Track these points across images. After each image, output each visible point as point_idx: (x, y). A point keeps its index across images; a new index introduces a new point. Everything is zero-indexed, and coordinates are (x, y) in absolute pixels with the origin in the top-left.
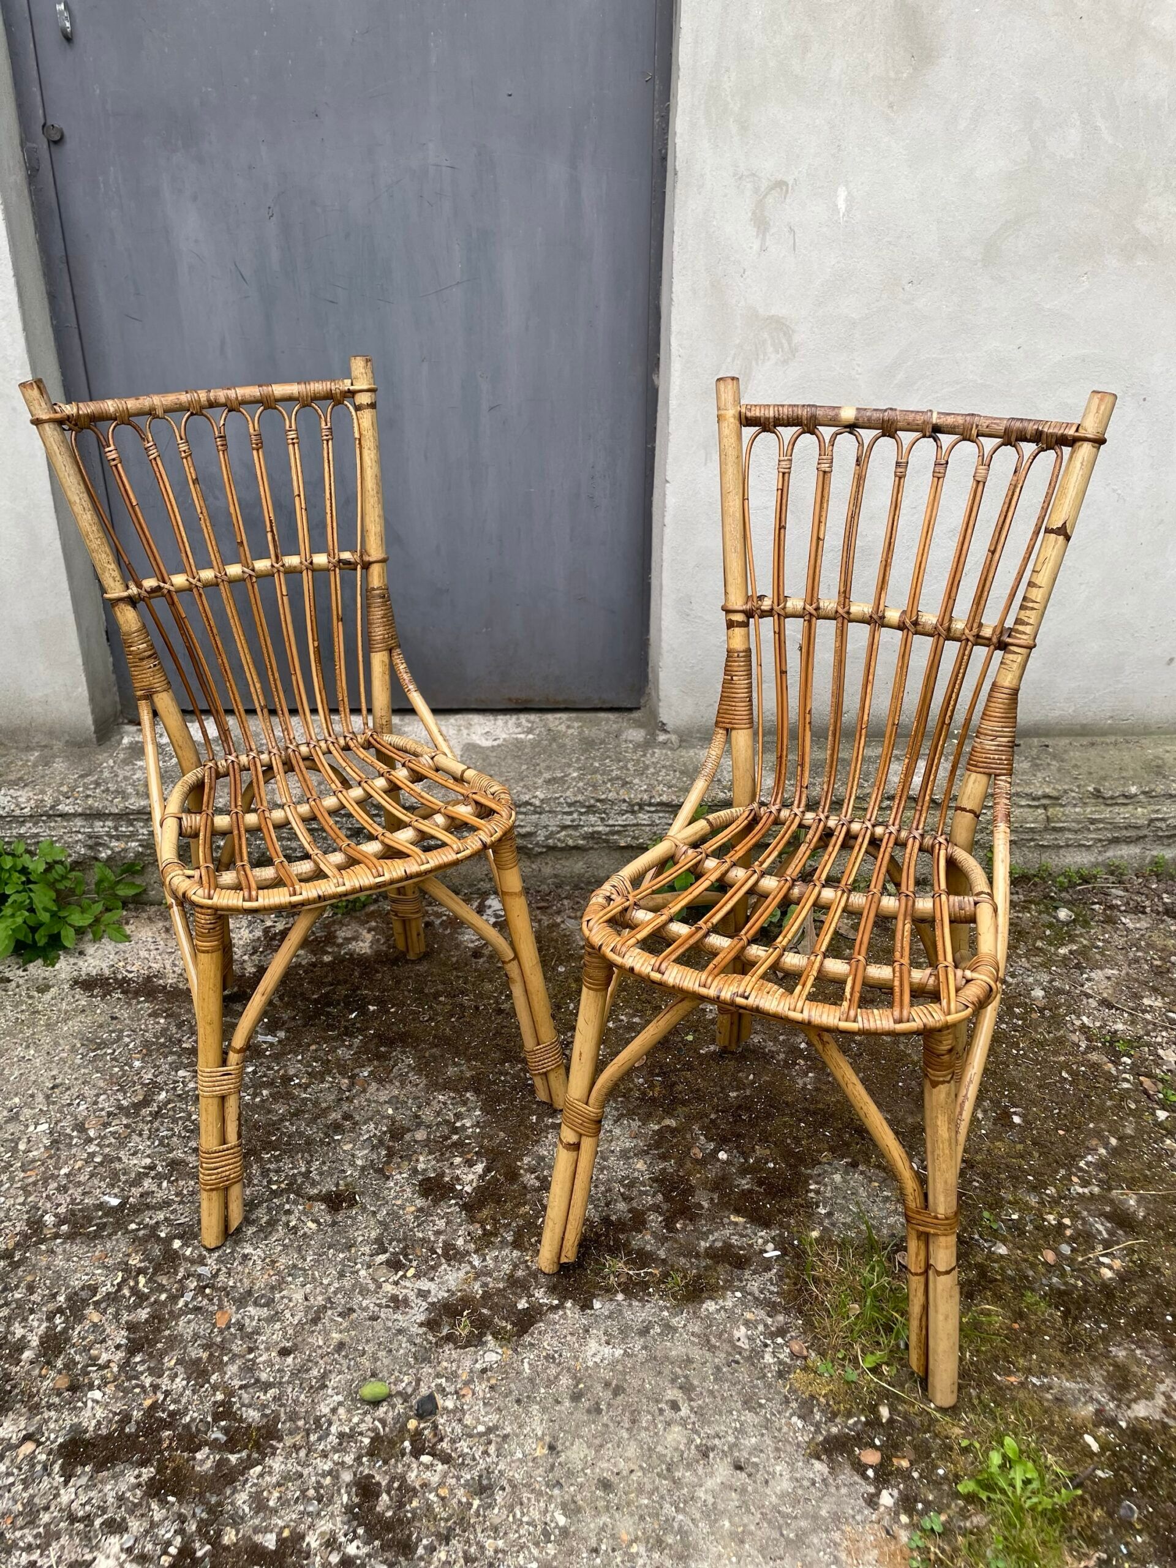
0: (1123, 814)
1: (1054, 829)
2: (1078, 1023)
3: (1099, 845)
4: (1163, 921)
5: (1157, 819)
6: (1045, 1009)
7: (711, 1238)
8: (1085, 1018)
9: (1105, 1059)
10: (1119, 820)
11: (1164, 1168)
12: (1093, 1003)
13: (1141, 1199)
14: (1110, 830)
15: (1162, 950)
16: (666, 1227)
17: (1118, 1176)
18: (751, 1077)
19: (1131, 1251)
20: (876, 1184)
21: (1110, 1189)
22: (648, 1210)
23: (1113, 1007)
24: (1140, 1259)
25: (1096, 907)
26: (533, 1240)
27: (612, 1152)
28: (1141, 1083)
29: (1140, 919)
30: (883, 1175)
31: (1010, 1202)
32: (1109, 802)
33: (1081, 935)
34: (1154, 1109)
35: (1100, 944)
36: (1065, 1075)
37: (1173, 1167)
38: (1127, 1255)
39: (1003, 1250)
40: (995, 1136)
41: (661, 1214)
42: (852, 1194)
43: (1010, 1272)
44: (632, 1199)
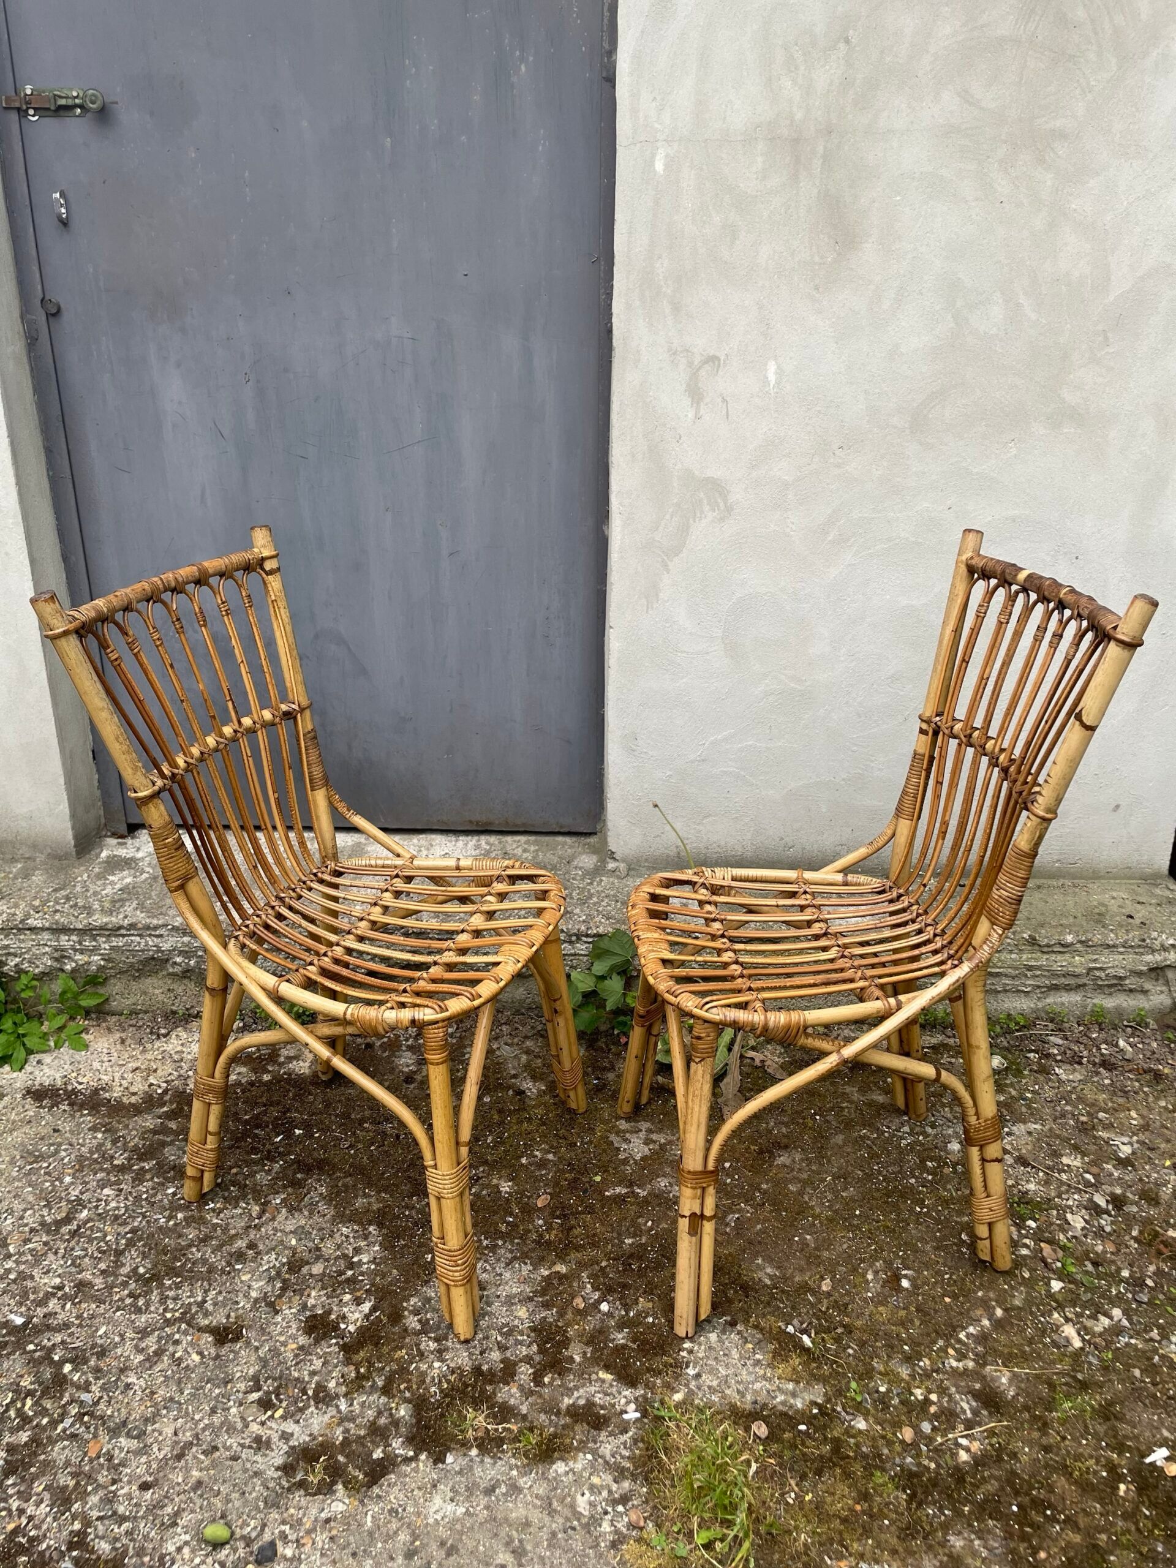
0: (1059, 963)
3: (1038, 991)
4: (1097, 1073)
5: (1096, 969)
6: (958, 1164)
7: (576, 1394)
10: (1057, 968)
11: (1045, 1345)
12: (1009, 1160)
13: (1015, 1376)
14: (1046, 978)
15: (1091, 1105)
16: (534, 1380)
17: (995, 1351)
18: (650, 1223)
19: (992, 1433)
20: (750, 1346)
21: (985, 1364)
22: (521, 1361)
23: (1029, 1164)
24: (999, 1443)
25: (1031, 1055)
26: (402, 1387)
27: (498, 1297)
28: (1041, 1250)
29: (1075, 1070)
30: (760, 1336)
31: (880, 1373)
32: (1045, 949)
33: (1012, 1085)
34: (1050, 1279)
35: (1029, 1095)
36: (964, 1237)
37: (1054, 1344)
38: (987, 1438)
39: (861, 1424)
40: (880, 1300)
41: (531, 1367)
42: (725, 1355)
43: (864, 1449)
44: (507, 1348)
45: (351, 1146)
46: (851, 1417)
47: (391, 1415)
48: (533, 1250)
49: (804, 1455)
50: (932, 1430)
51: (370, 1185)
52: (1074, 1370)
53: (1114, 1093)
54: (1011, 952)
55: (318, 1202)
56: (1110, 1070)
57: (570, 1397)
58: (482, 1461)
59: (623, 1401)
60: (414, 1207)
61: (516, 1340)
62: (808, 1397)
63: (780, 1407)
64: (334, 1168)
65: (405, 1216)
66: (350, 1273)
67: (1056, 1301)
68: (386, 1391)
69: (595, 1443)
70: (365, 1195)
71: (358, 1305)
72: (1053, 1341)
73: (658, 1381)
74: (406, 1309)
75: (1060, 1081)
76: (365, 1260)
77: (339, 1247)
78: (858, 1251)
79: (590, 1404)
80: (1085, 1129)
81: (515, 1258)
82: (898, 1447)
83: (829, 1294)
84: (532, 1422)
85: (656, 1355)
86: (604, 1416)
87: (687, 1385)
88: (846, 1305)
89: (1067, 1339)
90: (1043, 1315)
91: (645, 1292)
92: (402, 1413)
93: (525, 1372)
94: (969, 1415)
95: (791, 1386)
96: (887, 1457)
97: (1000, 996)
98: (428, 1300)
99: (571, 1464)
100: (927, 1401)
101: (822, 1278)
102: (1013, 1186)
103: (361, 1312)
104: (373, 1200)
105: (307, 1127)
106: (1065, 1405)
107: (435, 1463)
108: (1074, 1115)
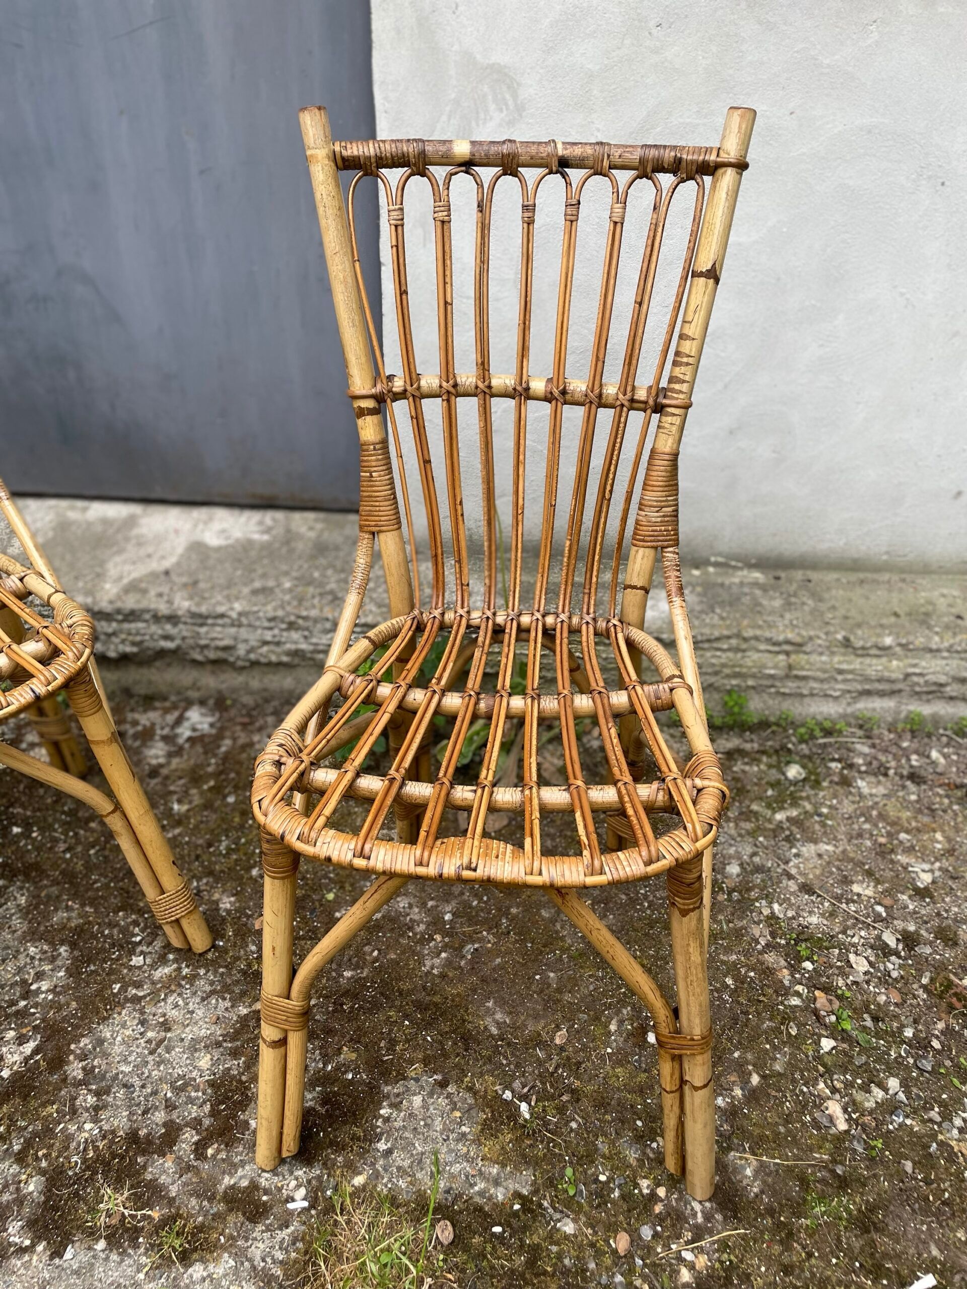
0: (875, 666)
1: (797, 677)
2: (766, 912)
3: (848, 696)
4: (904, 787)
5: (915, 674)
6: (734, 890)
7: (240, 1172)
8: (776, 906)
9: (783, 963)
10: (871, 672)
11: (804, 1124)
12: (793, 886)
13: (762, 1168)
14: (861, 682)
15: (893, 824)
16: (196, 1151)
17: (743, 1132)
18: (376, 953)
19: (724, 1246)
20: (458, 1114)
21: (730, 1149)
22: (187, 1125)
23: (814, 893)
24: (731, 1261)
25: (833, 765)
26: (40, 1154)
27: (182, 1040)
28: (815, 999)
29: (879, 782)
30: (471, 1101)
31: (604, 1156)
32: (860, 652)
33: (808, 798)
34: (820, 1036)
35: (825, 810)
36: (729, 981)
37: (816, 1124)
38: (717, 1251)
39: (568, 1227)
40: (620, 1059)
41: (198, 1133)
42: (426, 1125)
43: (567, 1261)
44: (175, 1108)
45: (68, 849)
46: (557, 1216)
47: (18, 1190)
48: (238, 982)
49: (492, 1267)
50: (653, 1236)
51: (74, 896)
52: (834, 1161)
53: (920, 811)
54: (821, 654)
55: (13, 915)
56: (918, 784)
57: (231, 1175)
58: (107, 1259)
59: (293, 1183)
60: (117, 925)
61: (189, 1097)
62: (512, 1186)
63: (477, 1199)
64: (42, 873)
65: (103, 935)
66: (23, 1003)
67: (824, 1065)
68: (20, 1158)
69: (247, 1241)
70: (68, 909)
71: (20, 1044)
72: (814, 1119)
73: (340, 1159)
74: (72, 1052)
75: (861, 795)
76: (44, 989)
77: (20, 970)
78: (604, 994)
79: (254, 1186)
80: (883, 852)
81: (213, 992)
82: (608, 1261)
83: (562, 1049)
84: (179, 1208)
85: (345, 1123)
86: (265, 1203)
87: (373, 1164)
88: (579, 1064)
89: (831, 1119)
90: (806, 1084)
91: (351, 1040)
92: (31, 1188)
93: (190, 1137)
94: (700, 1219)
95: (495, 1170)
96: (592, 1273)
97: (807, 700)
98: (101, 1042)
99: (211, 1267)
100: (653, 1197)
101: (558, 1028)
102: (793, 918)
103: (22, 1053)
104: (74, 914)
105: (27, 826)
106: (817, 1209)
107: (52, 1258)
108: (872, 835)
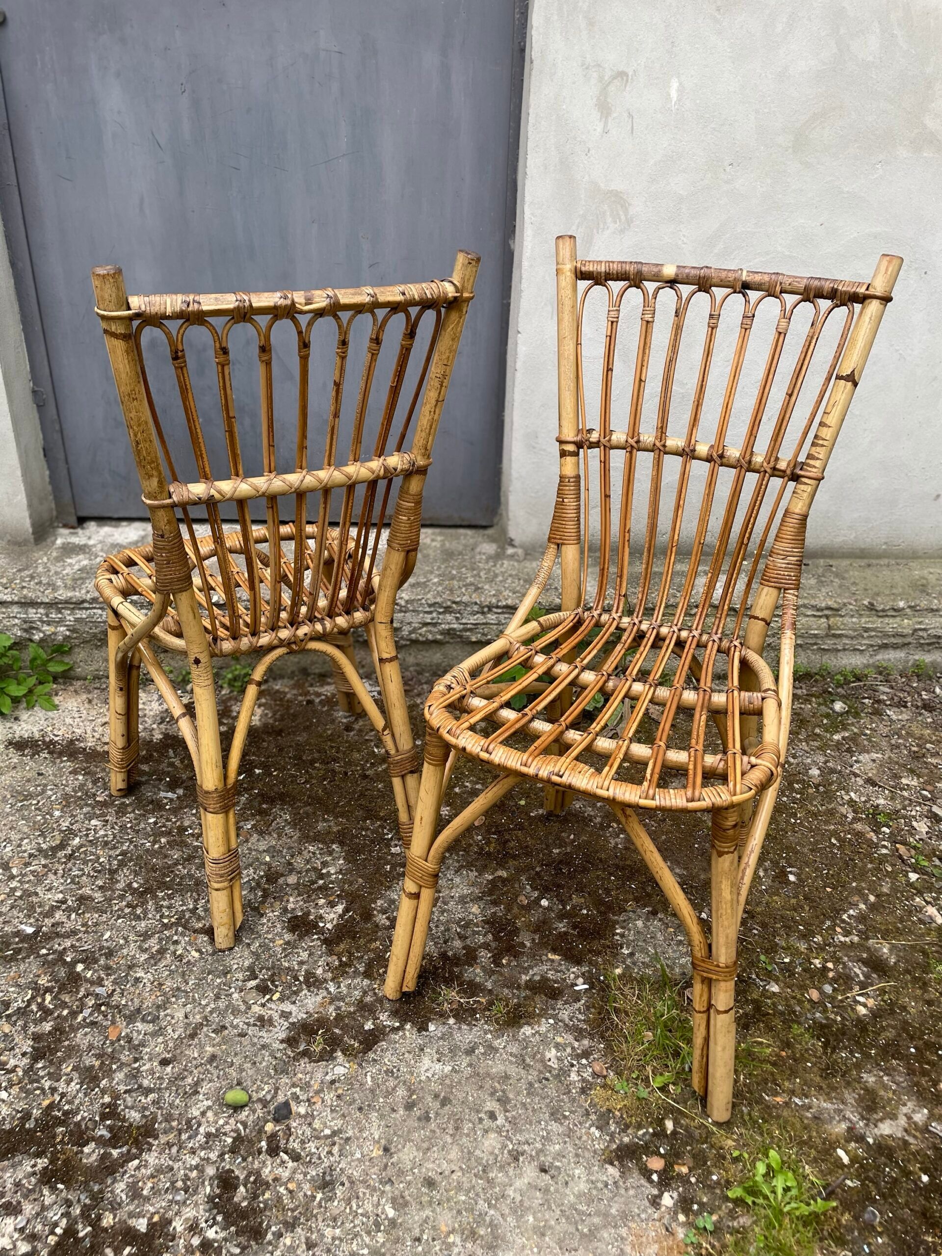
0: (892, 625)
1: (835, 636)
2: (846, 798)
3: (871, 649)
4: (921, 714)
5: (920, 630)
6: (819, 785)
7: (531, 972)
8: (852, 794)
9: (868, 829)
10: (888, 630)
11: (914, 922)
12: (860, 781)
13: (893, 947)
14: (880, 637)
15: (919, 739)
16: (494, 962)
17: (874, 928)
18: (572, 836)
19: (882, 991)
20: (672, 930)
21: (867, 938)
23: (876, 785)
24: (890, 1000)
25: (866, 701)
26: (381, 971)
27: (453, 897)
28: (897, 850)
29: (902, 712)
31: (783, 948)
32: (881, 614)
33: (853, 724)
34: (907, 872)
35: (868, 732)
36: (834, 841)
37: (922, 921)
38: (879, 995)
39: (775, 988)
40: (774, 892)
42: (652, 937)
43: (780, 1007)
45: (306, 782)
46: (765, 983)
48: (477, 859)
50: (833, 991)
51: (327, 812)
53: (936, 729)
54: (852, 616)
55: (284, 826)
56: (930, 712)
57: (526, 974)
58: (460, 1028)
59: (572, 976)
60: (368, 829)
61: (473, 931)
64: (294, 798)
65: (362, 836)
66: (321, 882)
67: (915, 888)
68: (368, 975)
69: (554, 1010)
70: (325, 820)
71: (332, 907)
72: (919, 919)
73: (600, 960)
74: (375, 909)
75: (891, 720)
76: (332, 872)
77: (308, 861)
79: (545, 979)
80: (917, 757)
82: (807, 1006)
84: (497, 995)
85: (594, 939)
86: (558, 988)
87: (624, 962)
89: (931, 917)
90: (907, 900)
91: (577, 890)
93: (485, 956)
94: (862, 978)
96: (800, 1013)
97: (840, 654)
98: (392, 902)
99: (536, 1027)
100: (825, 969)
102: (867, 801)
103: (335, 913)
104: (332, 824)
106: (938, 968)
107: (419, 1031)
108: (906, 746)
